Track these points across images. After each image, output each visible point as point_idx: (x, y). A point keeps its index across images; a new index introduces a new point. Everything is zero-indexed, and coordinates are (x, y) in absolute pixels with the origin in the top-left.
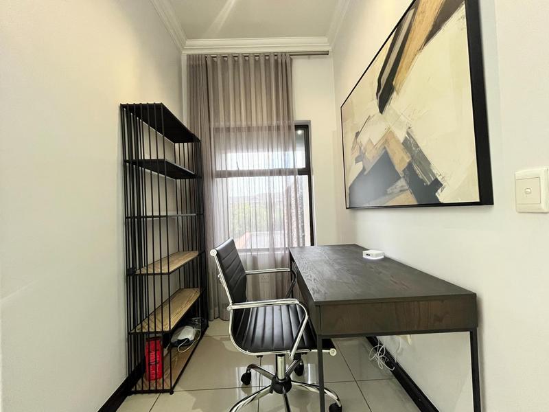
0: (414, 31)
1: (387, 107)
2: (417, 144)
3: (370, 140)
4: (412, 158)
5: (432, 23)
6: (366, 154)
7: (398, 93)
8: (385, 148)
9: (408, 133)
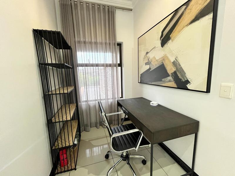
0: (185, 16)
1: (166, 45)
2: (180, 64)
3: (154, 57)
4: (177, 69)
5: (195, 16)
6: (152, 62)
7: (172, 41)
8: (162, 62)
9: (176, 59)
